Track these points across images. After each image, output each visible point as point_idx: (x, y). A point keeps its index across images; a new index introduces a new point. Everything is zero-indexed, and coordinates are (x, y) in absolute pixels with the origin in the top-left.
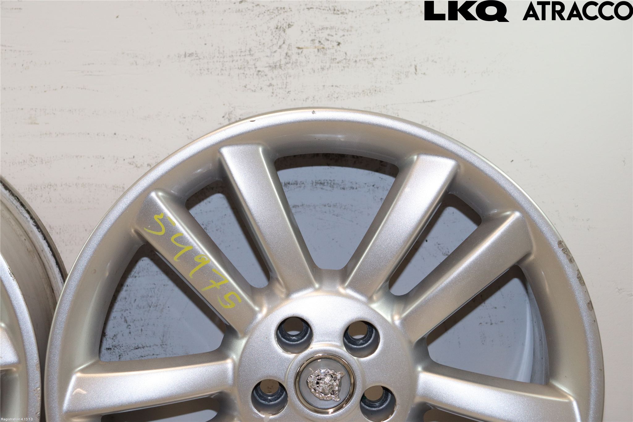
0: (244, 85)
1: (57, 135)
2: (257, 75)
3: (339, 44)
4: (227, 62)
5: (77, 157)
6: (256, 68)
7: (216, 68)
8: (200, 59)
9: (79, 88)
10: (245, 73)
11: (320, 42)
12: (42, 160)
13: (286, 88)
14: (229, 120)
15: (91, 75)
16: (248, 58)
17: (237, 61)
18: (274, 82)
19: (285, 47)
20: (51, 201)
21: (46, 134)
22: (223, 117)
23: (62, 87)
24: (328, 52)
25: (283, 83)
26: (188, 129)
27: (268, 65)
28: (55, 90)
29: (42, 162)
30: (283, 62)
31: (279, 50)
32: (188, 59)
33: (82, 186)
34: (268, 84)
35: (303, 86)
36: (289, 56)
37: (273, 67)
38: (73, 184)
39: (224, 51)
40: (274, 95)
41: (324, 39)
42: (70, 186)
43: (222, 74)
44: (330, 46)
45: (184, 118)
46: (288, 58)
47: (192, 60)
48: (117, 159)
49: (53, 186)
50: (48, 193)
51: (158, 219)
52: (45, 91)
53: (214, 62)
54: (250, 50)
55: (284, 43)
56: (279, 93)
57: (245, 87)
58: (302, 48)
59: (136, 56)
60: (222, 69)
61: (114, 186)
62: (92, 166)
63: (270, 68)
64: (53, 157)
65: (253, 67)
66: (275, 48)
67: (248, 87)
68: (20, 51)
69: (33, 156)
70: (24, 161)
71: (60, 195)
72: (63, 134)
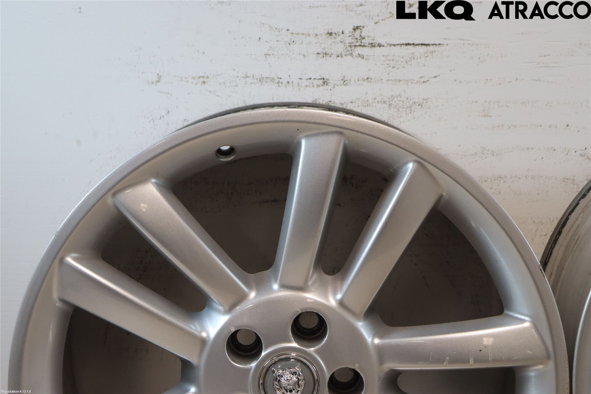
1: (510, 127)
5: (528, 149)
9: (534, 80)
12: (493, 152)
15: (547, 67)
20: (500, 193)
21: (498, 126)
23: (517, 79)
28: (510, 82)
29: (493, 154)
33: (532, 178)
38: (523, 176)
42: (520, 178)
48: (569, 151)
49: (503, 178)
50: (498, 185)
52: (500, 84)
61: (564, 178)
62: (542, 158)
64: (505, 149)
68: (478, 45)
69: (484, 148)
70: (476, 153)
71: (510, 187)
72: (515, 126)
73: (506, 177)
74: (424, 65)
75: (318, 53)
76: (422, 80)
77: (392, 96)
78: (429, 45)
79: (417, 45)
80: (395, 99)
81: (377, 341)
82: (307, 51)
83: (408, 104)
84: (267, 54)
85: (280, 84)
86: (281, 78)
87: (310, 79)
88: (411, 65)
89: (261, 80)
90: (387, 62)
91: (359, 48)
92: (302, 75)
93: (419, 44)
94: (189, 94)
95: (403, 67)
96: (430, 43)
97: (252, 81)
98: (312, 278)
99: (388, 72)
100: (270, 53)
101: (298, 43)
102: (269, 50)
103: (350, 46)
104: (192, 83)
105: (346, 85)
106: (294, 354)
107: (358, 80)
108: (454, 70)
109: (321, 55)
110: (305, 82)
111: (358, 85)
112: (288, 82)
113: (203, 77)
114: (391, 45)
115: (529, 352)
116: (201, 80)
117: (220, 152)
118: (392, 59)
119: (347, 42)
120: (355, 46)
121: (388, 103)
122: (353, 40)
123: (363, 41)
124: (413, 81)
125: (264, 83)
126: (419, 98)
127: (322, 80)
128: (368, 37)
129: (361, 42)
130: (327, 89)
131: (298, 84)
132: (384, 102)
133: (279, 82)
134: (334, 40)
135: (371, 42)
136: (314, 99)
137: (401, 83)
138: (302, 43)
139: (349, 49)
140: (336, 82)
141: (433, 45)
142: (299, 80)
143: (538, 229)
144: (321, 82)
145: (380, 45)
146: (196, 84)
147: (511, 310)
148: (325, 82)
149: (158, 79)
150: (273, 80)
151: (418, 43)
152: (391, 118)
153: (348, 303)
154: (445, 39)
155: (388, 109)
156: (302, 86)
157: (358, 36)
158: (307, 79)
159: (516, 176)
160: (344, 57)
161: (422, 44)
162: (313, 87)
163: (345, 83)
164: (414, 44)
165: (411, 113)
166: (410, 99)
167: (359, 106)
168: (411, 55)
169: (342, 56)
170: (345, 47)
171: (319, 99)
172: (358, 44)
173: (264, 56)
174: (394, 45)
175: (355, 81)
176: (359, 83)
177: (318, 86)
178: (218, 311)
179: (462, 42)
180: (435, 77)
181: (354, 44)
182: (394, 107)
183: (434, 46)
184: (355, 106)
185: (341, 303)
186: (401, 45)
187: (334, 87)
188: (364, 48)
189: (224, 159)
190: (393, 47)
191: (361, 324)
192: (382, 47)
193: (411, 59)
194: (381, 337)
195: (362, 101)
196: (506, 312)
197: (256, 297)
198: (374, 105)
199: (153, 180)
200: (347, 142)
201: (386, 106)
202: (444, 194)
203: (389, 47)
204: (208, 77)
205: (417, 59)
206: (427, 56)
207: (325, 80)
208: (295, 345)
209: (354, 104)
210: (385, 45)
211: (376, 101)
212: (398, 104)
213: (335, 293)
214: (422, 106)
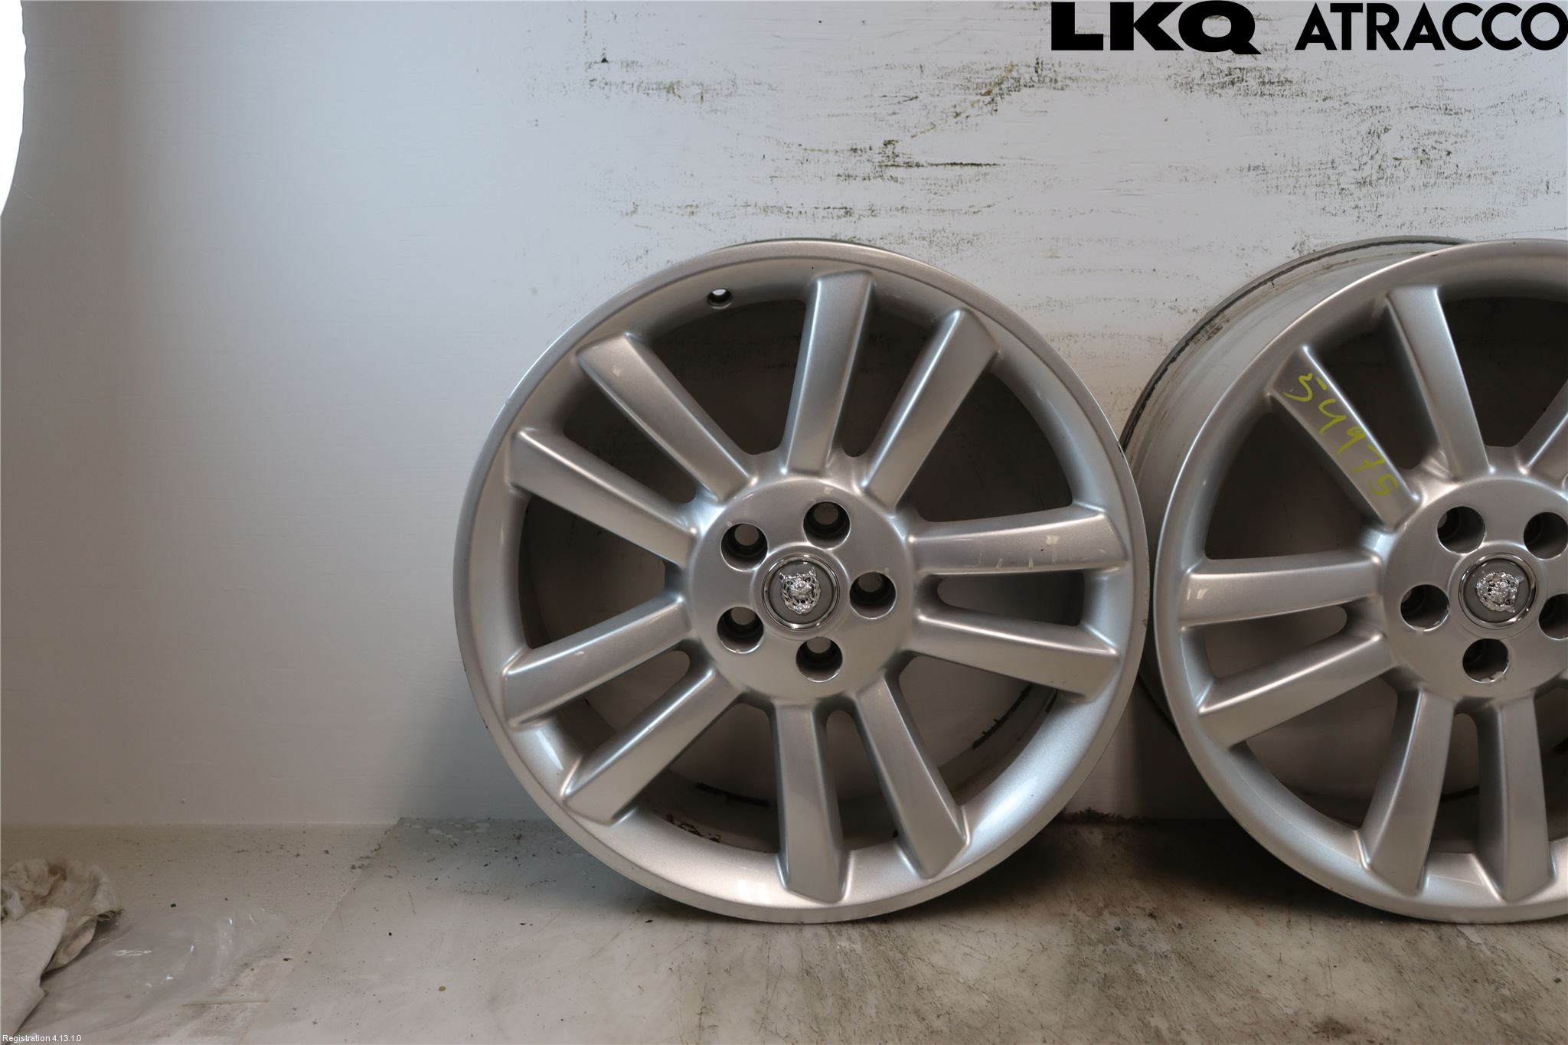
0: (1322, 207)
1: (1082, 272)
2: (1340, 193)
3: (1449, 153)
4: (1302, 177)
5: (1105, 299)
6: (1339, 184)
7: (1288, 185)
8: (1267, 173)
9: (1113, 212)
10: (1324, 191)
11: (1424, 151)
13: (1376, 210)
14: (1300, 252)
15: (1129, 195)
16: (1330, 172)
17: (1315, 176)
18: (1360, 204)
19: (1378, 157)
21: (1068, 270)
22: (1293, 248)
23: (1092, 210)
24: (1434, 163)
25: (1373, 204)
26: (1247, 265)
27: (1355, 181)
28: (1083, 214)
29: (1061, 306)
30: (1374, 177)
31: (1370, 162)
32: (1252, 173)
33: (1109, 337)
34: (1353, 206)
35: (1398, 208)
36: (1383, 170)
37: (1362, 183)
38: (1099, 335)
39: (1299, 163)
40: (1361, 220)
41: (1430, 147)
42: (1094, 337)
43: (1295, 193)
44: (1438, 157)
45: (1243, 249)
46: (1381, 172)
47: (1257, 175)
48: (1155, 302)
50: (1068, 346)
51: (1306, 381)
52: (1070, 216)
53: (1285, 177)
54: (1333, 162)
55: (1377, 152)
56: (1367, 218)
57: (1324, 210)
58: (1400, 159)
59: (1187, 170)
60: (1295, 187)
61: (1149, 337)
62: (1123, 311)
63: (1357, 185)
64: (1076, 299)
65: (1336, 183)
66: (1366, 159)
67: (1327, 209)
68: (1042, 165)
69: (1051, 298)
70: (1040, 305)
71: (1082, 348)
72: (1090, 271)
73: (1078, 336)
74: (975, 191)
75: (839, 175)
76: (973, 210)
77: (934, 230)
78: (980, 165)
79: (966, 165)
80: (938, 234)
81: (912, 539)
82: (825, 173)
83: (954, 241)
84: (773, 177)
85: (790, 215)
86: (791, 208)
87: (829, 208)
88: (958, 190)
89: (765, 210)
90: (928, 187)
91: (891, 168)
92: (818, 203)
93: (968, 164)
94: (673, 228)
95: (948, 193)
96: (983, 163)
97: (754, 211)
98: (830, 459)
99: (928, 199)
100: (777, 175)
101: (813, 162)
102: (776, 171)
103: (880, 166)
104: (677, 214)
105: (873, 216)
106: (807, 556)
107: (890, 210)
108: (1012, 197)
109: (844, 177)
110: (821, 213)
111: (891, 216)
112: (800, 212)
113: (691, 206)
114: (932, 165)
115: (1102, 551)
116: (689, 209)
117: (712, 298)
118: (933, 183)
119: (876, 161)
120: (887, 166)
121: (928, 240)
122: (884, 159)
123: (897, 159)
124: (961, 212)
125: (769, 213)
126: (968, 234)
127: (844, 210)
128: (903, 154)
129: (894, 161)
130: (851, 222)
131: (813, 215)
132: (924, 239)
133: (788, 212)
134: (860, 158)
135: (907, 161)
136: (833, 234)
137: (945, 213)
138: (818, 161)
139: (879, 170)
140: (861, 213)
141: (986, 165)
142: (815, 210)
143: (1116, 402)
144: (842, 212)
145: (918, 165)
146: (682, 215)
147: (1081, 499)
148: (848, 212)
149: (633, 209)
150: (780, 209)
151: (967, 162)
152: (933, 259)
153: (876, 491)
154: (1002, 158)
155: (928, 247)
156: (818, 218)
157: (890, 154)
158: (825, 208)
159: (1090, 335)
160: (872, 181)
161: (972, 164)
162: (833, 218)
163: (873, 214)
164: (961, 164)
165: (957, 252)
166: (957, 235)
167: (891, 243)
168: (957, 178)
169: (869, 179)
170: (873, 168)
171: (840, 234)
172: (890, 163)
173: (770, 179)
174: (937, 165)
175: (886, 210)
176: (891, 213)
177: (839, 217)
178: (711, 502)
179: (1023, 162)
180: (989, 206)
181: (886, 163)
182: (936, 245)
183: (988, 166)
184: (886, 244)
185: (867, 491)
186: (945, 164)
187: (859, 219)
188: (898, 169)
189: (717, 308)
190: (935, 167)
191: (892, 517)
192: (920, 168)
193: (958, 183)
194: (917, 534)
195: (895, 237)
196: (1075, 502)
197: (758, 484)
198: (911, 241)
199: (628, 334)
200: (875, 284)
201: (926, 243)
202: (1000, 352)
203: (929, 167)
204: (697, 206)
205: (966, 183)
206: (979, 180)
207: (848, 210)
208: (808, 544)
209: (885, 241)
210: (925, 164)
211: (913, 236)
212: (942, 241)
213: (859, 479)
214: (971, 243)
